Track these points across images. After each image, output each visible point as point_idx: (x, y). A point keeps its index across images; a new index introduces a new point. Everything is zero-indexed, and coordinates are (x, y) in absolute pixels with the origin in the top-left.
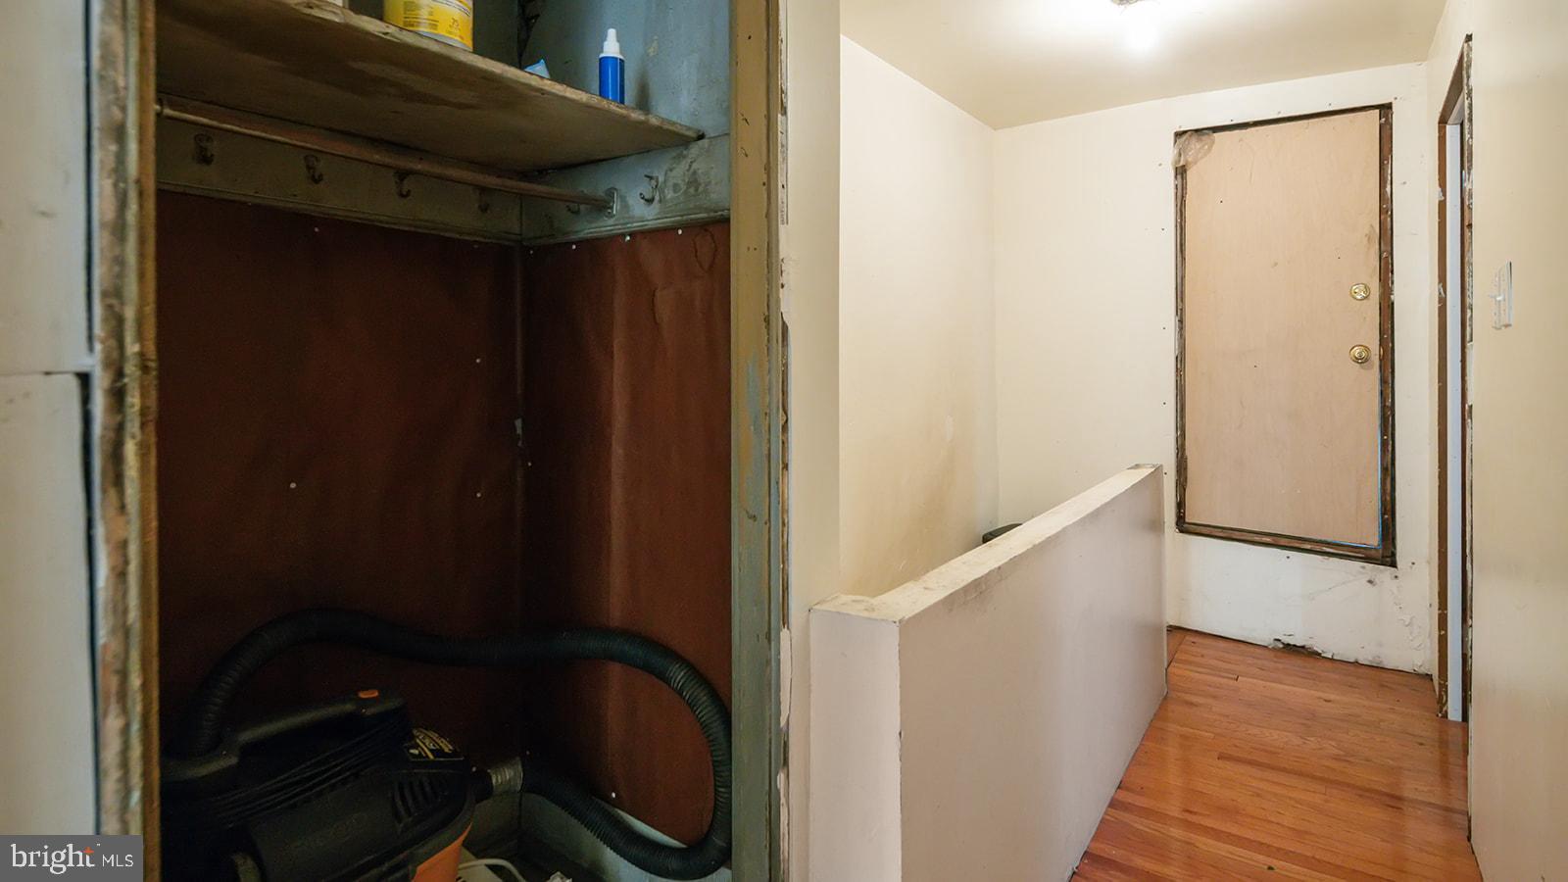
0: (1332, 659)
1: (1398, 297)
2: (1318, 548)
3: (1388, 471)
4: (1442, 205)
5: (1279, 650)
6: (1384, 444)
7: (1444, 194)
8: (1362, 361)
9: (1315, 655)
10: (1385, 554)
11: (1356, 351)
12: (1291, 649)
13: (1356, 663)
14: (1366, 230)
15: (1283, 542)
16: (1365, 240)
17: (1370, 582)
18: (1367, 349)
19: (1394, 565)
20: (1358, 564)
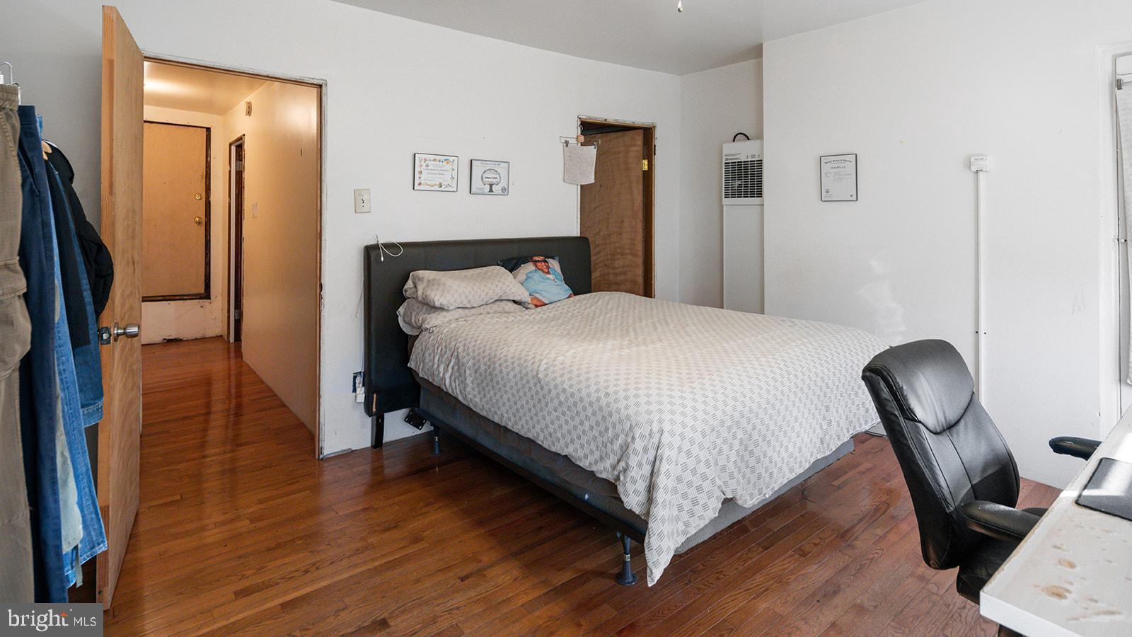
0: (187, 340)
1: (212, 199)
2: (181, 298)
3: (208, 264)
4: (230, 172)
5: (166, 343)
6: (206, 254)
7: (230, 167)
8: (199, 223)
9: (181, 340)
10: (206, 295)
11: (197, 219)
12: (170, 341)
13: (196, 339)
14: (201, 173)
15: (167, 298)
16: (200, 177)
17: (201, 307)
18: (200, 218)
19: (210, 298)
20: (197, 301)
